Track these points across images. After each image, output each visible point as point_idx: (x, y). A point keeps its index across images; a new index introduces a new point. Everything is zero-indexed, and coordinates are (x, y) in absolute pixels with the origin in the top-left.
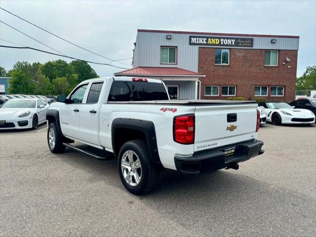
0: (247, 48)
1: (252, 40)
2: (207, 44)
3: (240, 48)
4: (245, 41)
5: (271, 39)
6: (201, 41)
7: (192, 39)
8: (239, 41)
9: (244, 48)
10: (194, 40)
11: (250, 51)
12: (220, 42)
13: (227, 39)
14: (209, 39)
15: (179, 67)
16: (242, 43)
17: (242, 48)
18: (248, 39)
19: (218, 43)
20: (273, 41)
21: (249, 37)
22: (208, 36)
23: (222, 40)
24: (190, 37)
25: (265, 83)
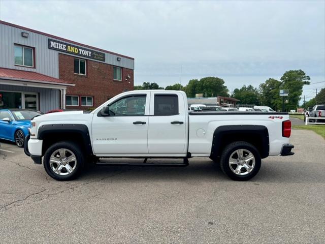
0: (100, 61)
1: (104, 55)
2: (66, 51)
3: (95, 60)
4: (99, 54)
5: (117, 56)
6: (60, 47)
7: (52, 42)
8: (94, 54)
9: (98, 61)
10: (53, 44)
11: (103, 65)
12: (79, 52)
14: (69, 47)
16: (97, 56)
17: (97, 61)
18: (101, 54)
19: (77, 52)
20: (119, 59)
21: (102, 52)
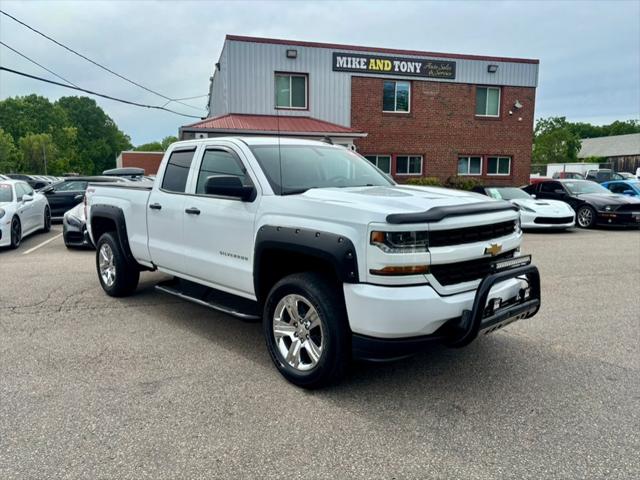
0: (444, 80)
1: (453, 65)
2: (367, 71)
3: (431, 79)
4: (440, 66)
5: (487, 63)
6: (355, 64)
7: (339, 58)
8: (429, 66)
9: (439, 80)
10: (341, 62)
11: (450, 87)
12: (393, 67)
13: (407, 60)
14: (372, 61)
15: (313, 116)
16: (434, 71)
17: (435, 80)
18: (445, 63)
19: (389, 69)
20: (492, 69)
21: (448, 59)
22: (369, 54)
23: (396, 63)
24: (335, 55)
25: (477, 149)
